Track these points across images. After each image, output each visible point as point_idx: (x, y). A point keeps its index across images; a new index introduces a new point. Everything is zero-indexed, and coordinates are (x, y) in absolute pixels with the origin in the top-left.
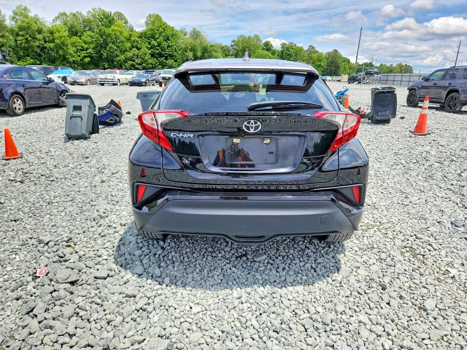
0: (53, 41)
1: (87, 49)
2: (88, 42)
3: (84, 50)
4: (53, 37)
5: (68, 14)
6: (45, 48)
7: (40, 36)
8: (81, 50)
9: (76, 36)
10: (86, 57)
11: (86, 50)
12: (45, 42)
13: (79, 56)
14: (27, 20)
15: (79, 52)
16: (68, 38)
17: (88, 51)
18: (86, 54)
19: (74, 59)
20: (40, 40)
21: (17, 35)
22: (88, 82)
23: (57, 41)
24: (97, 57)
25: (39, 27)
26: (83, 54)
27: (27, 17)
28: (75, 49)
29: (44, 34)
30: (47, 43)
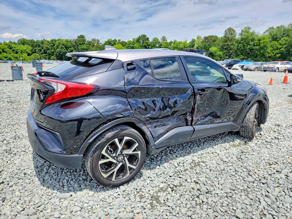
0: (259, 45)
1: (281, 48)
2: (282, 44)
3: (278, 49)
4: (260, 42)
5: (275, 27)
6: (253, 49)
7: (251, 43)
8: (276, 49)
9: (276, 41)
10: (278, 53)
11: (279, 49)
12: (254, 46)
13: (273, 53)
14: (247, 34)
15: (274, 51)
16: (269, 43)
17: (281, 50)
18: (279, 52)
19: (269, 55)
20: (251, 45)
21: (240, 43)
22: (256, 69)
23: (262, 45)
24: (286, 53)
25: (253, 37)
26: (277, 51)
27: (248, 32)
28: (272, 49)
29: (255, 42)
30: (255, 46)
